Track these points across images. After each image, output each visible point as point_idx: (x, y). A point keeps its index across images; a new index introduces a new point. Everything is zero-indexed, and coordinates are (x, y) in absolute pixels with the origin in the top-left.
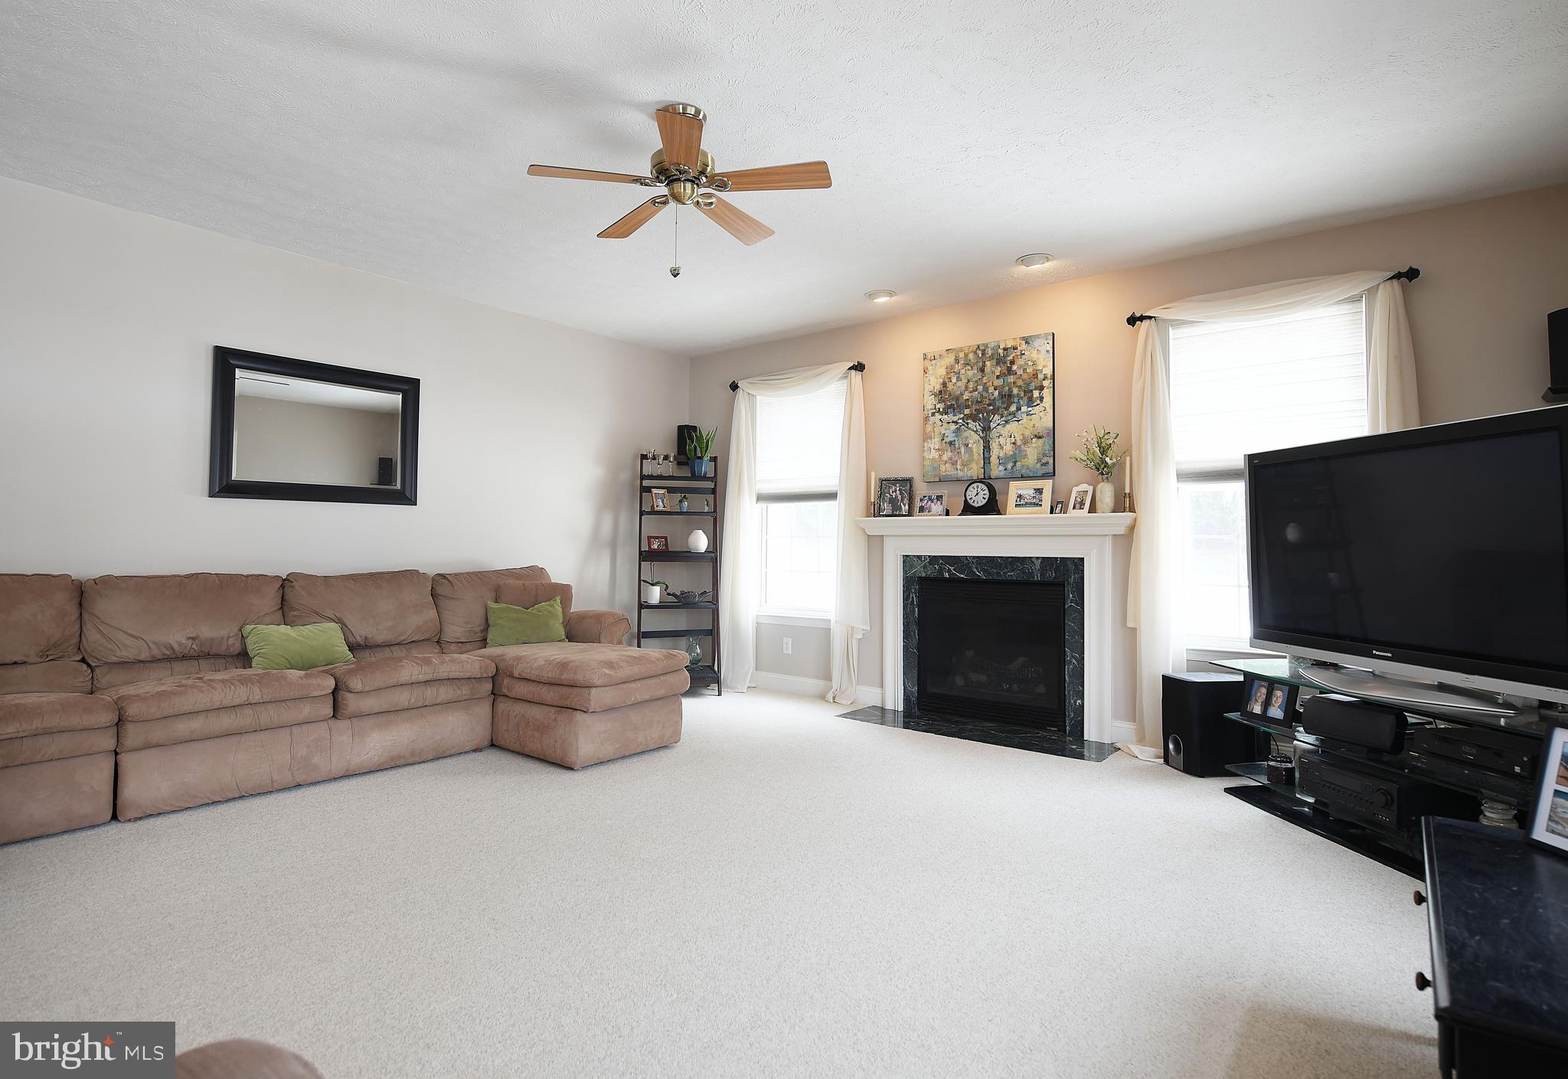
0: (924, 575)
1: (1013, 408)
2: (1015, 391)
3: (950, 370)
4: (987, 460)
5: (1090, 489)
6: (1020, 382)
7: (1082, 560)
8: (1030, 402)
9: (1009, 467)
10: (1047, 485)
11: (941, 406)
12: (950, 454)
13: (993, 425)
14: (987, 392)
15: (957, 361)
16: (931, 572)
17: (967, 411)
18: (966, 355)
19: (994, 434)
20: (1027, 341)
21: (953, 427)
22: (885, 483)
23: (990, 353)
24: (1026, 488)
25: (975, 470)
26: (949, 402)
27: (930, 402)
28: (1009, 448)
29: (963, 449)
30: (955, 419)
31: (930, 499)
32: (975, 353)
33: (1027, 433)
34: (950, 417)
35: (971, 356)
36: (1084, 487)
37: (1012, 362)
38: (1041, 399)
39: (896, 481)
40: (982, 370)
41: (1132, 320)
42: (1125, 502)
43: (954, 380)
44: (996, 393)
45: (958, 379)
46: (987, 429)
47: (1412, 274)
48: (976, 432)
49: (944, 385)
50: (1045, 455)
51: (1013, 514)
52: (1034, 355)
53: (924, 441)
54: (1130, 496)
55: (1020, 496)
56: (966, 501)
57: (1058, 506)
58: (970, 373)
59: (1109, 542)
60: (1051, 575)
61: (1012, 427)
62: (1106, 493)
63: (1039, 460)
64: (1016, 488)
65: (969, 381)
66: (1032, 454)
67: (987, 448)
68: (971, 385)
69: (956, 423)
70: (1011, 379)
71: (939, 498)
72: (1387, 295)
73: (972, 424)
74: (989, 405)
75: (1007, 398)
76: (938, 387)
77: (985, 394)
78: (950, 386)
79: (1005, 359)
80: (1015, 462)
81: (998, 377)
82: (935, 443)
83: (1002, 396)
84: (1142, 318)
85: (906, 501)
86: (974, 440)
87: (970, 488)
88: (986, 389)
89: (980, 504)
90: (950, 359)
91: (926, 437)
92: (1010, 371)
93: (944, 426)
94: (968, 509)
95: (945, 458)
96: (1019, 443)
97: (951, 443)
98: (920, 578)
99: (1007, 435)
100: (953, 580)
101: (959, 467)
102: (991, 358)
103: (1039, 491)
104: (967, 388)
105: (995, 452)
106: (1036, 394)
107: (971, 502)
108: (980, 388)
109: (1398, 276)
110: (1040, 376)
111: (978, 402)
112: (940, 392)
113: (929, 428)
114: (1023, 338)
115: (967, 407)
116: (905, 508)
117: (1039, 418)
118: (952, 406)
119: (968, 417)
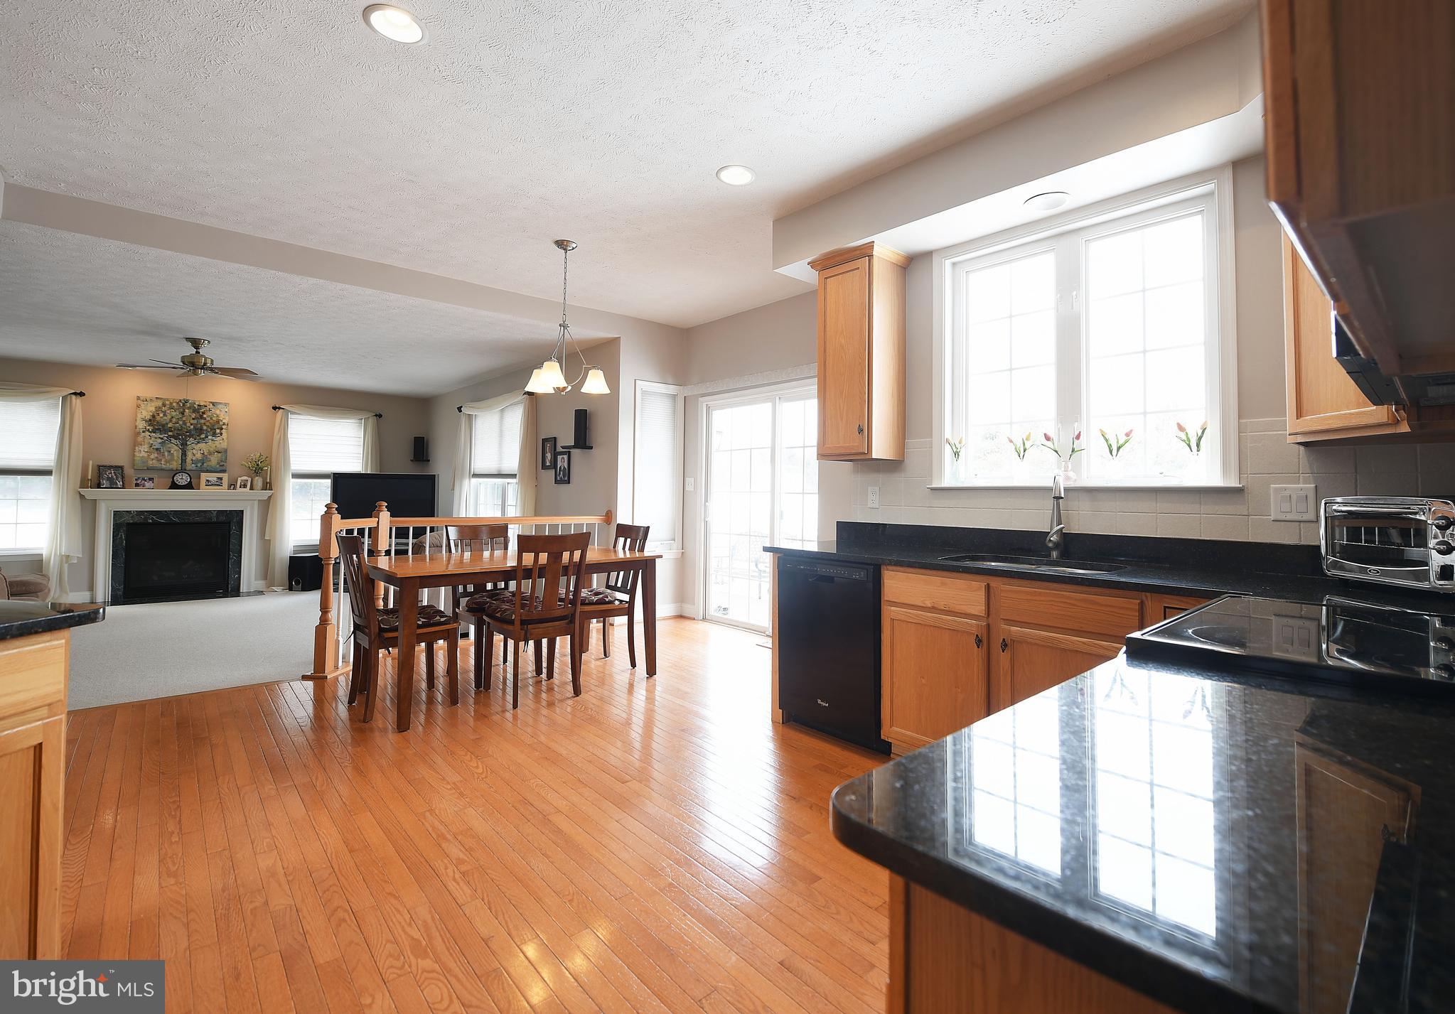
0: (131, 522)
1: (203, 436)
2: (205, 428)
3: (158, 409)
4: (184, 461)
5: (250, 479)
6: (208, 424)
7: (243, 511)
8: (214, 434)
9: (199, 465)
10: (225, 476)
11: (151, 428)
12: (156, 455)
13: (188, 443)
14: (186, 425)
15: (164, 405)
16: (136, 520)
17: (170, 433)
18: (171, 403)
19: (189, 447)
20: (214, 404)
21: (160, 441)
22: (101, 469)
23: (188, 405)
24: (213, 477)
25: (175, 465)
26: (155, 425)
27: (141, 425)
28: (199, 456)
29: (166, 454)
30: (162, 436)
31: (143, 479)
32: (178, 403)
33: (212, 449)
34: (158, 435)
35: (174, 404)
36: (245, 478)
37: (204, 413)
38: (221, 434)
39: (110, 467)
40: (183, 413)
41: (275, 408)
42: (267, 486)
43: (161, 415)
44: (192, 427)
45: (165, 415)
46: (184, 444)
47: (380, 416)
48: (177, 445)
49: (154, 416)
50: (222, 461)
51: (204, 489)
52: (218, 412)
53: (135, 446)
54: (270, 483)
55: (208, 481)
56: (173, 482)
57: (232, 485)
58: (174, 414)
59: (256, 503)
60: (223, 518)
61: (202, 445)
62: (259, 481)
63: (218, 463)
64: (204, 476)
65: (172, 417)
66: (214, 460)
67: (184, 454)
68: (174, 420)
69: (162, 439)
70: (203, 421)
71: (151, 479)
72: (372, 421)
73: (173, 440)
74: (187, 432)
75: (200, 431)
76: (148, 417)
77: (184, 426)
78: (158, 418)
79: (199, 411)
80: (203, 463)
81: (193, 419)
82: (145, 448)
83: (195, 429)
84: (279, 408)
85: (120, 479)
86: (175, 449)
87: (177, 475)
88: (185, 423)
89: (183, 484)
90: (160, 403)
91: (135, 444)
92: (201, 417)
93: (156, 440)
94: (174, 486)
95: (152, 457)
96: (206, 454)
97: (157, 449)
98: (128, 524)
99: (197, 450)
100: (155, 524)
101: (162, 463)
102: (189, 408)
103: (221, 479)
104: (171, 421)
105: (189, 457)
106: (218, 431)
107: (177, 483)
108: (181, 423)
109: (376, 415)
110: (221, 423)
111: (178, 429)
112: (150, 420)
113: (140, 439)
114: (211, 402)
115: (172, 431)
116: (120, 484)
117: (221, 442)
118: (158, 429)
119: (171, 436)
